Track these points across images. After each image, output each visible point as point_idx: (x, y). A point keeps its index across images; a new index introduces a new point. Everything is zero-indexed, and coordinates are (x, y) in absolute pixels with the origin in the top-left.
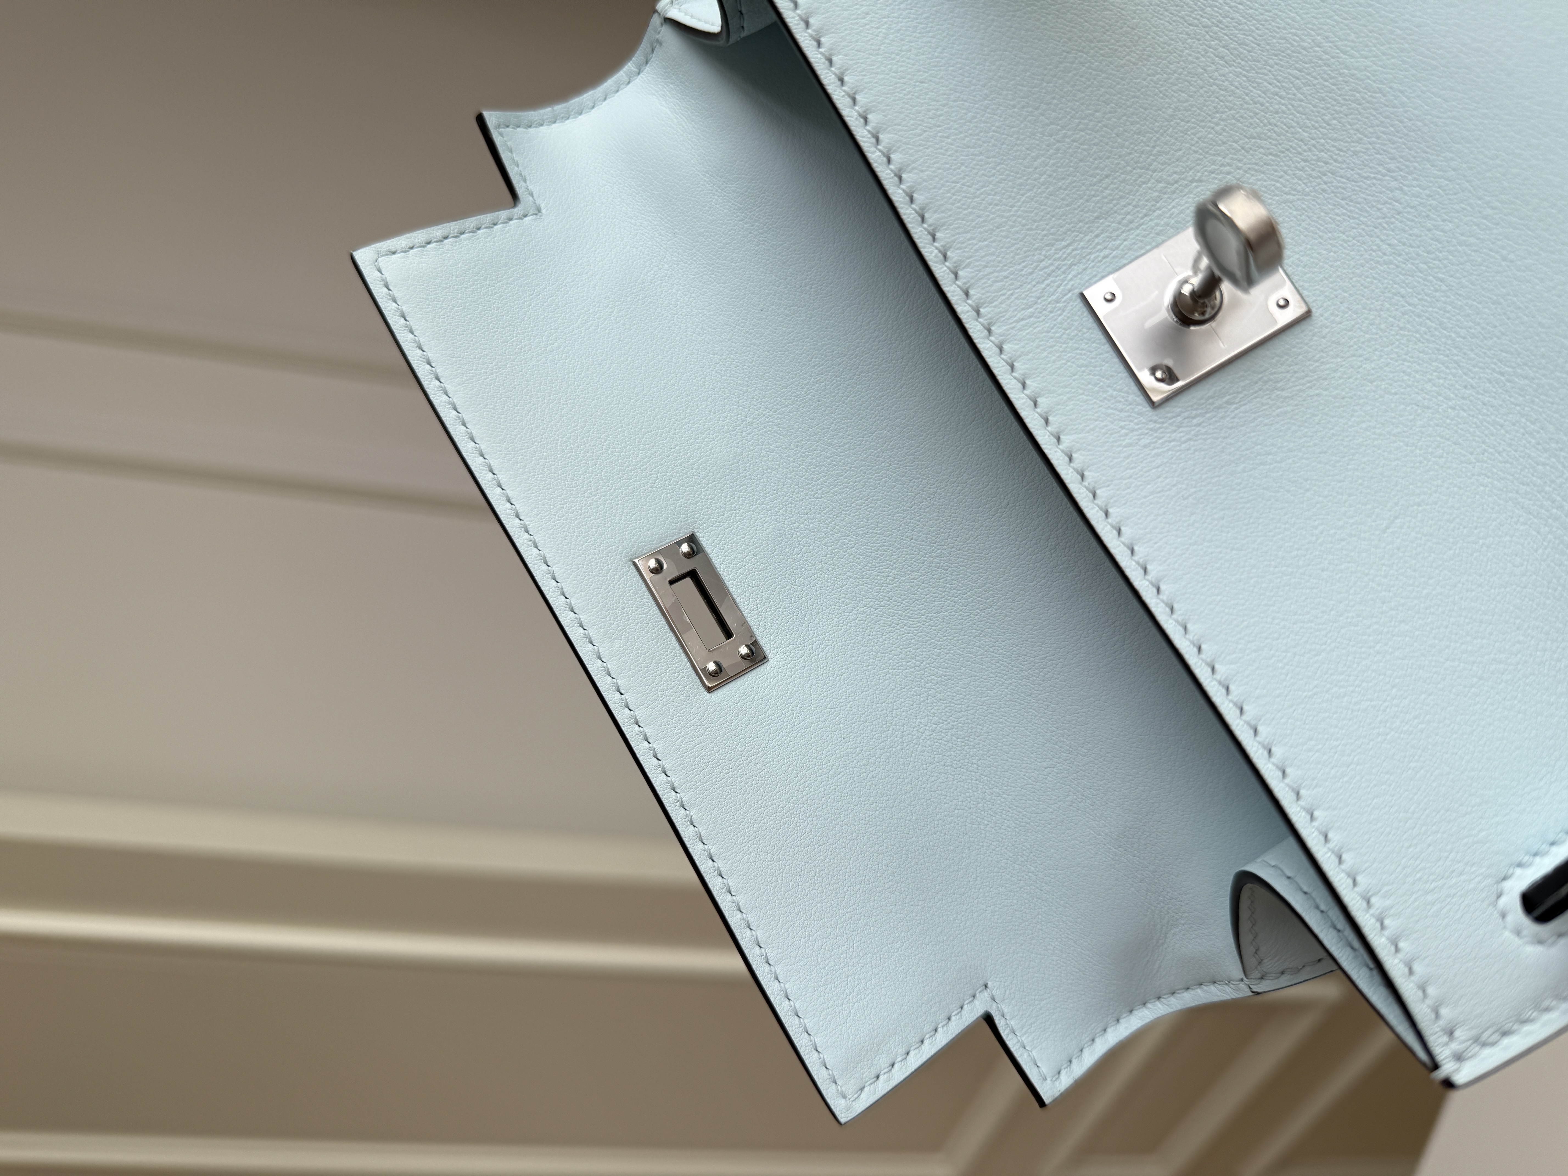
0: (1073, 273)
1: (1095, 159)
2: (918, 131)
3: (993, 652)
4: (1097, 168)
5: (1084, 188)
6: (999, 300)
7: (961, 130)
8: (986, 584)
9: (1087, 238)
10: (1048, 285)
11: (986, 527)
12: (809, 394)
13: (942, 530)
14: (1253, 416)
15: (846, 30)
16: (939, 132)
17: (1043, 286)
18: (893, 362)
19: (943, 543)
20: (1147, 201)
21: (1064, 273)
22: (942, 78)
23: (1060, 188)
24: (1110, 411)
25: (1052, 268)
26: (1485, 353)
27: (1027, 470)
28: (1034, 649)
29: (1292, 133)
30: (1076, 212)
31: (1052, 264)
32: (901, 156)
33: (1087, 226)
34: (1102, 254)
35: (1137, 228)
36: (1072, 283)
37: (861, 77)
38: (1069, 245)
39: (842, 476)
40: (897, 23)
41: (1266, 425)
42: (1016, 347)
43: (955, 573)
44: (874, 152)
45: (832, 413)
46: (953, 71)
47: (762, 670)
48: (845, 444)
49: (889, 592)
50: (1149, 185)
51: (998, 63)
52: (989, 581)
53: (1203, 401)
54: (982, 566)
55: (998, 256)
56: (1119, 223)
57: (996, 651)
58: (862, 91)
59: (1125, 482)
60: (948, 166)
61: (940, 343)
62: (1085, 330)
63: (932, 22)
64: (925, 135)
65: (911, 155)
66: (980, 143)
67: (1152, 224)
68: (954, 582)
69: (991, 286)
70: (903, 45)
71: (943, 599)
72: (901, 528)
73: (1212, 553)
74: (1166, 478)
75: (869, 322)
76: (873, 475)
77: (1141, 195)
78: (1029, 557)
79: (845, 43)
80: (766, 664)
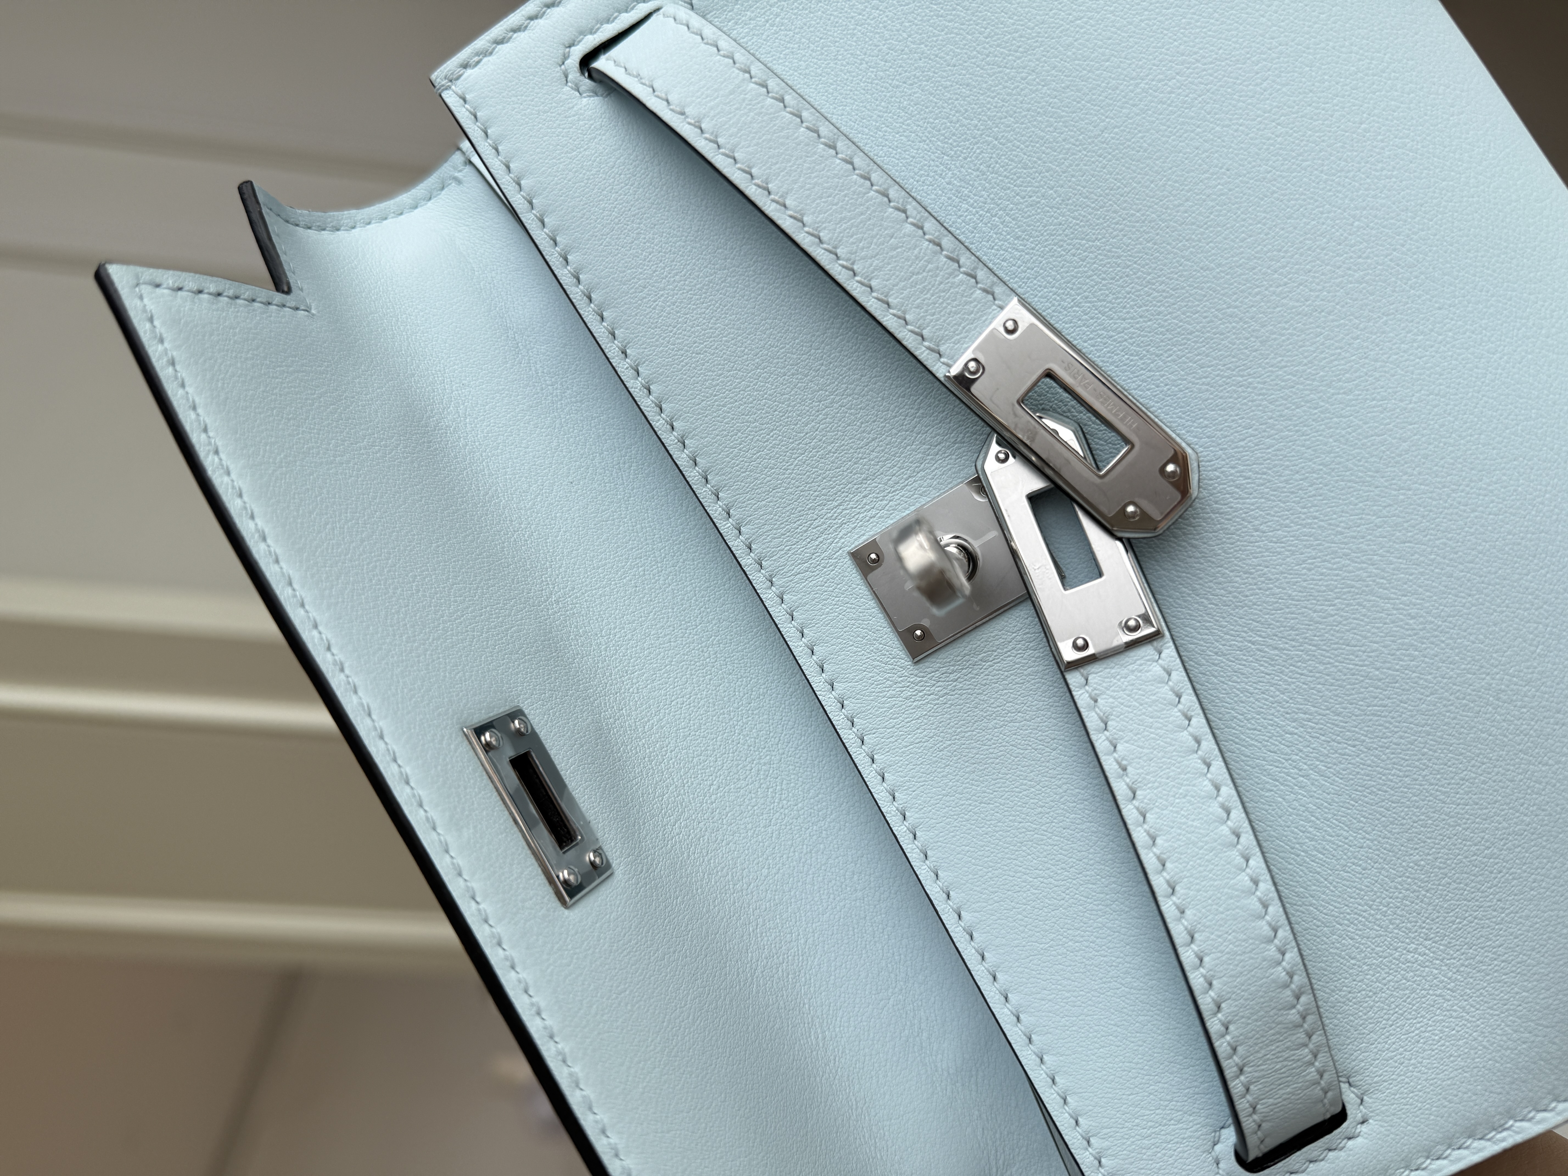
0: (844, 532)
1: (862, 423)
2: (696, 400)
4: (864, 432)
5: (852, 451)
6: (778, 555)
7: (736, 398)
9: (856, 498)
10: (821, 542)
14: (1006, 673)
15: (625, 304)
16: (716, 401)
17: (817, 543)
20: (911, 462)
21: (835, 531)
22: (716, 348)
23: (830, 451)
24: (876, 663)
25: (824, 526)
26: (1236, 621)
29: (1052, 394)
30: (845, 473)
31: (824, 523)
32: (682, 424)
33: (856, 487)
34: (869, 514)
35: (902, 489)
36: (843, 540)
37: (642, 351)
38: (840, 505)
40: (673, 296)
41: (1017, 683)
42: (795, 598)
44: (659, 420)
46: (726, 341)
50: (913, 447)
51: (768, 332)
53: (959, 658)
55: (775, 515)
56: (886, 484)
58: (644, 362)
59: (889, 731)
60: (725, 433)
62: (855, 586)
63: (705, 293)
64: (703, 404)
65: (692, 423)
66: (754, 410)
67: (916, 485)
69: (771, 542)
70: (679, 317)
73: (962, 805)
74: (925, 729)
77: (905, 457)
79: (625, 317)
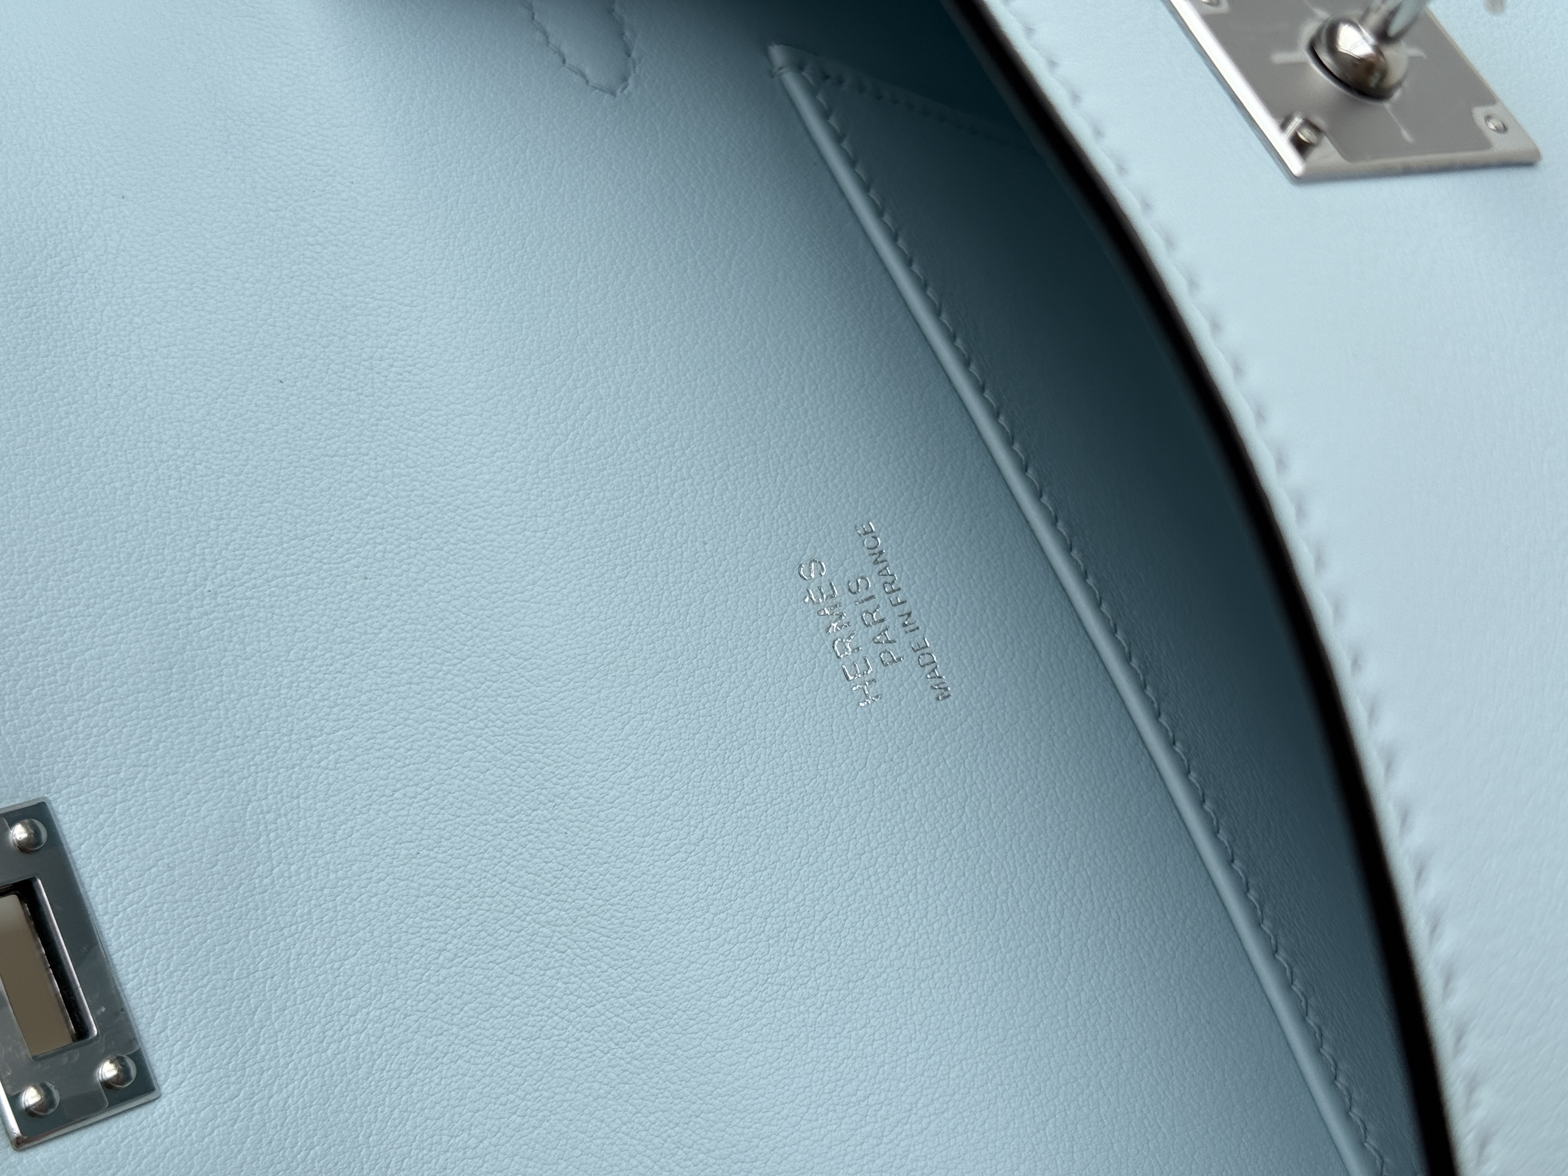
3: (628, 1134)
8: (635, 989)
11: (654, 876)
12: (349, 559)
13: (566, 870)
18: (527, 533)
19: (564, 897)
27: (746, 781)
28: (710, 1135)
39: (384, 732)
43: (576, 962)
45: (387, 606)
47: (143, 1115)
48: (404, 671)
49: (439, 983)
52: (642, 985)
54: (634, 952)
57: (633, 1133)
61: (620, 519)
68: (573, 979)
71: (546, 1012)
72: (486, 855)
75: (493, 453)
76: (449, 741)
78: (727, 947)
80: (151, 1107)
